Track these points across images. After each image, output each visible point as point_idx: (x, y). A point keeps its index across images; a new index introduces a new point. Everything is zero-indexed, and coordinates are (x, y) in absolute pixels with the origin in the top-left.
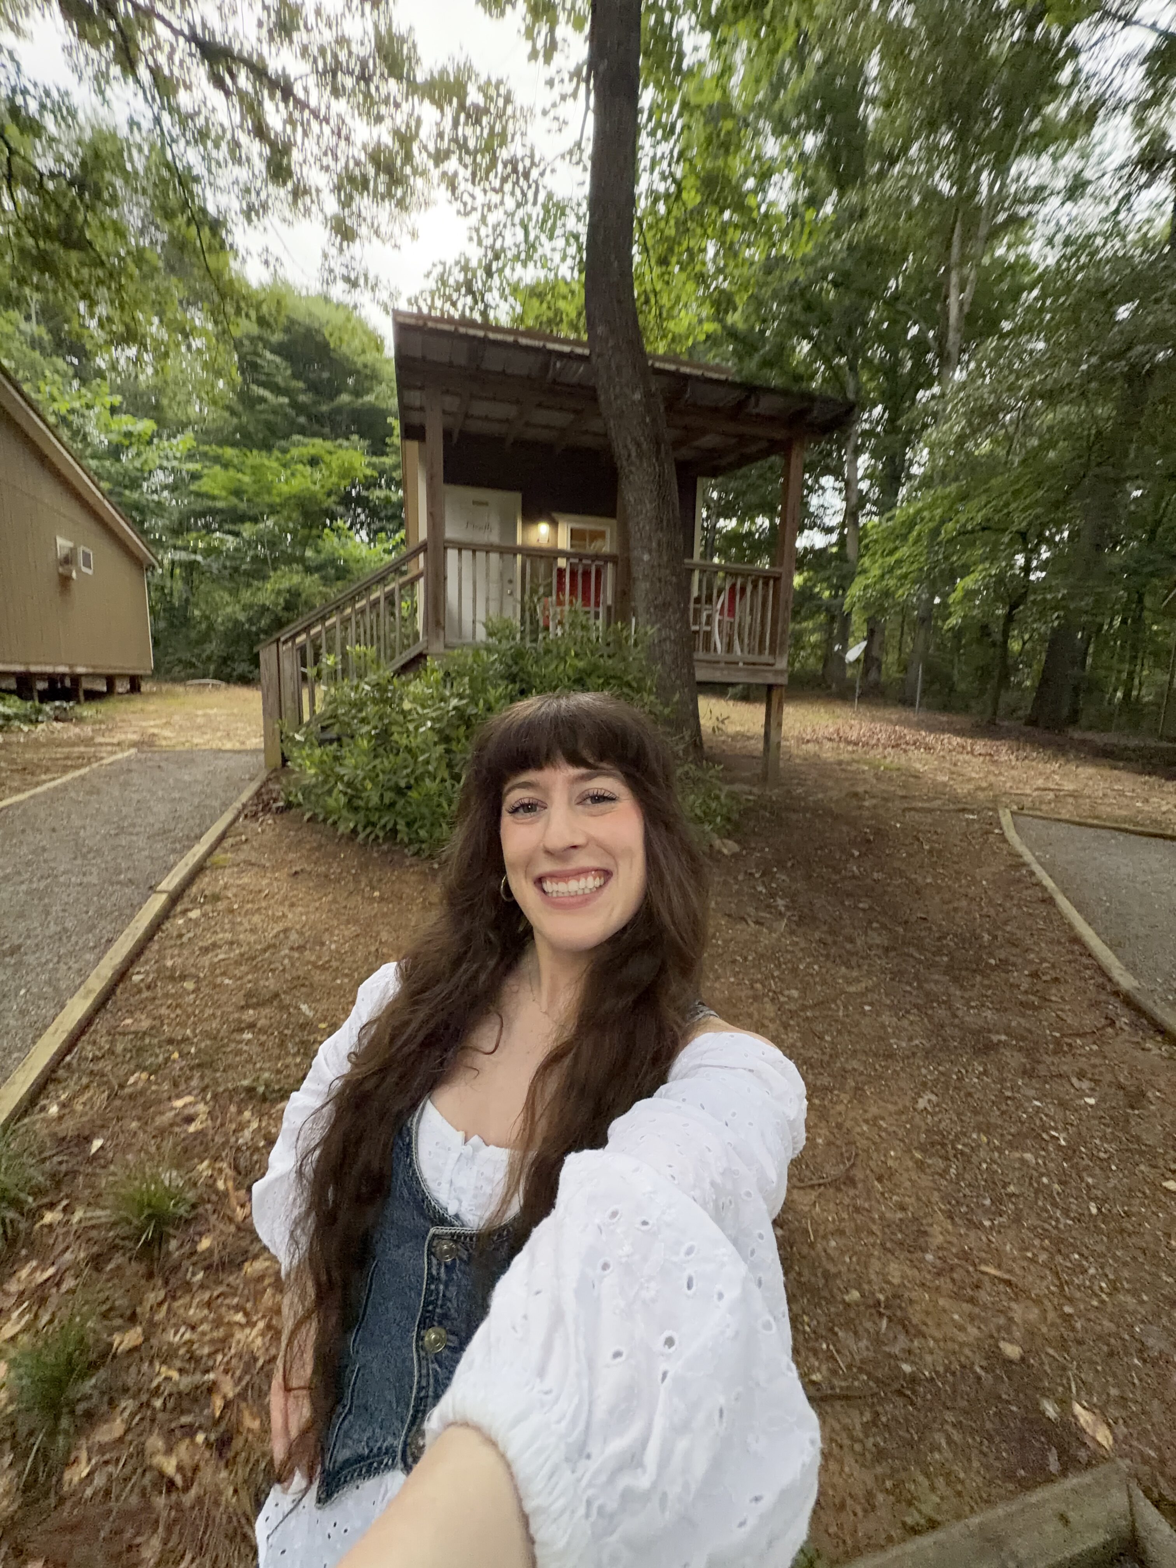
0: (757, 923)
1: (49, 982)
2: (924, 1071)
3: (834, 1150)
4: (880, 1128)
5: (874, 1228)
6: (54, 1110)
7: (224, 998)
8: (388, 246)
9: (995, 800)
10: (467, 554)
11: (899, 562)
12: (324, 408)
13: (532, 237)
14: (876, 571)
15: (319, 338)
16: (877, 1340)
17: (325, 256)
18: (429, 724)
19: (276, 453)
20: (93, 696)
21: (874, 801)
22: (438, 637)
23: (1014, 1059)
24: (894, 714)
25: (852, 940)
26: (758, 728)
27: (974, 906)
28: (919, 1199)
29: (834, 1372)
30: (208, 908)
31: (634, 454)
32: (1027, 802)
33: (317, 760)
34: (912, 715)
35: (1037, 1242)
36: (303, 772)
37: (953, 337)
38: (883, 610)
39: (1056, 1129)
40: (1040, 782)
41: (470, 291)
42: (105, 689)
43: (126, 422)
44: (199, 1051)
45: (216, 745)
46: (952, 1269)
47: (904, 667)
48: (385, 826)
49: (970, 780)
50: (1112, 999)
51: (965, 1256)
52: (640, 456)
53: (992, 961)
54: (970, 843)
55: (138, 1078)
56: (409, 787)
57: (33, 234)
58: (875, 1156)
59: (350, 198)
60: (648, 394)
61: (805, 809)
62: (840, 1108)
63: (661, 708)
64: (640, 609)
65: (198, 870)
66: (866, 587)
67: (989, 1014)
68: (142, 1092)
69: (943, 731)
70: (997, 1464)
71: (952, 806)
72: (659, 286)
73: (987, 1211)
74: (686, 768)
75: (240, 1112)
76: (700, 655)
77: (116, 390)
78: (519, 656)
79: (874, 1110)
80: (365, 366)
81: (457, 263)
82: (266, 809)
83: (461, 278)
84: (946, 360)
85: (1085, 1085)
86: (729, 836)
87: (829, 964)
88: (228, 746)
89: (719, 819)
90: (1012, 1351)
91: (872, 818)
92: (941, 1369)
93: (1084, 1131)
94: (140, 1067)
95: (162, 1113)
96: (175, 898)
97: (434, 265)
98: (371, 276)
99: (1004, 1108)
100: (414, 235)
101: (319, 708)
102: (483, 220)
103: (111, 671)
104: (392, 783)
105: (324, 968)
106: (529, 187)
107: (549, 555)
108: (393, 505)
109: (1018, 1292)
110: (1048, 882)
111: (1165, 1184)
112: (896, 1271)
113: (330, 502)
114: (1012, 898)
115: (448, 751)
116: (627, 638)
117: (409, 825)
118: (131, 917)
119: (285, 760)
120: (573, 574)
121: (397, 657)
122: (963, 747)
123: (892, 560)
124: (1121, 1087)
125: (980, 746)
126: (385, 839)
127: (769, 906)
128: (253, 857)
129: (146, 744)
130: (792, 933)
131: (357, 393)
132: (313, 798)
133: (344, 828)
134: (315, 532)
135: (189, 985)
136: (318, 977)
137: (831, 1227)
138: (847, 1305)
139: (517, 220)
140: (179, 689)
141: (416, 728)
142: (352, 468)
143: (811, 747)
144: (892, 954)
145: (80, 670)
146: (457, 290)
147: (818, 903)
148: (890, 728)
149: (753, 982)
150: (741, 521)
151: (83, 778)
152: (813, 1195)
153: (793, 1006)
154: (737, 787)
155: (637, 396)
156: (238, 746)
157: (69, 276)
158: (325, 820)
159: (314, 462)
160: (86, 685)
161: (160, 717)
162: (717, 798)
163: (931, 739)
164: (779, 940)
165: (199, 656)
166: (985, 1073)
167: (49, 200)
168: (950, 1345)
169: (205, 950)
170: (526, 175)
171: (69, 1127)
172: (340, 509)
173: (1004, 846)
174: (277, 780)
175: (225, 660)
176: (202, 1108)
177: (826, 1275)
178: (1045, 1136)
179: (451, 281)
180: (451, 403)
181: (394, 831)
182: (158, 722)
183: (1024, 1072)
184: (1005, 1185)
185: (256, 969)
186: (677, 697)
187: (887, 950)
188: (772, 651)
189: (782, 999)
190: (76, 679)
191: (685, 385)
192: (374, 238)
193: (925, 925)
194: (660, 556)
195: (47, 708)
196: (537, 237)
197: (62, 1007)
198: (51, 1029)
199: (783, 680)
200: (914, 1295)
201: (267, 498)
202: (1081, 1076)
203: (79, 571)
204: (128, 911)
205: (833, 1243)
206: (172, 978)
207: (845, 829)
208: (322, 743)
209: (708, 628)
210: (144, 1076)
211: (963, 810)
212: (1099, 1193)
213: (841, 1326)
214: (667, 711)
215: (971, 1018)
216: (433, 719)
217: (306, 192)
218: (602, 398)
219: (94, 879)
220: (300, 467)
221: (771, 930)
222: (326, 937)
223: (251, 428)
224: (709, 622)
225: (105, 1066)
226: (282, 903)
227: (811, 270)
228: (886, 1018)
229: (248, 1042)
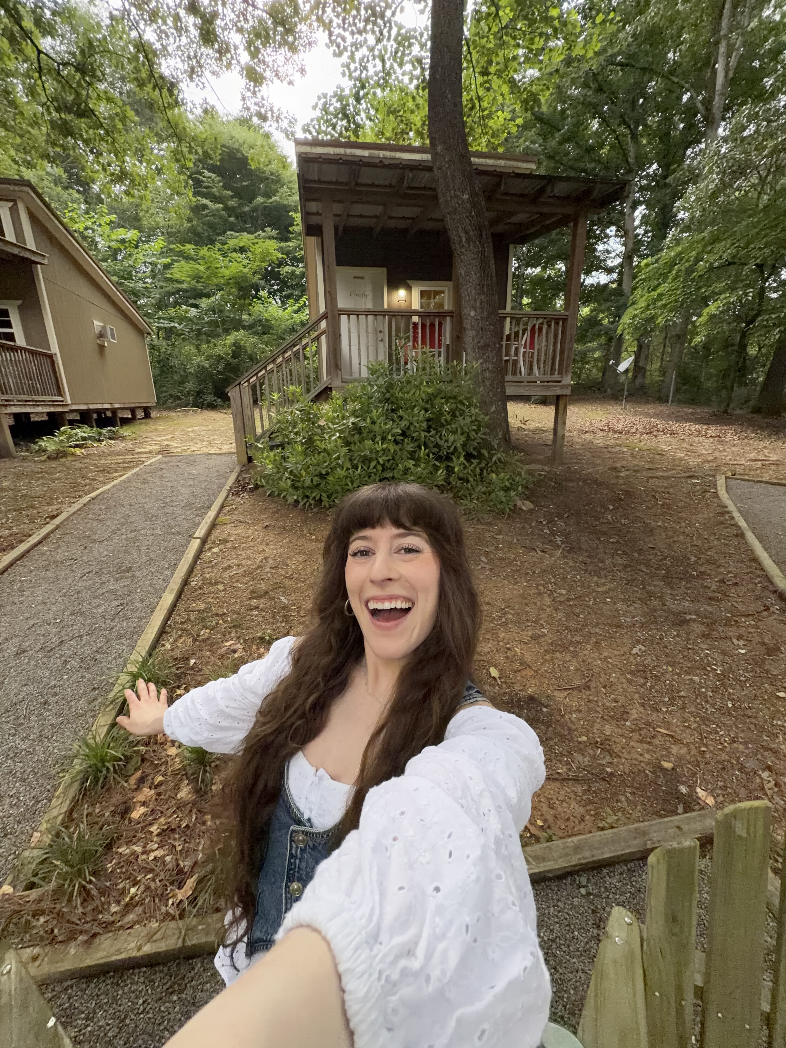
0: (543, 551)
1: (150, 585)
2: (639, 634)
3: (579, 672)
4: (608, 662)
5: (599, 709)
6: (168, 646)
7: (240, 594)
8: (285, 82)
9: (717, 469)
10: (353, 318)
11: (660, 295)
12: (247, 209)
13: (388, 65)
14: (642, 304)
15: (239, 155)
16: (594, 758)
17: (244, 99)
18: (338, 434)
19: (218, 245)
20: (125, 422)
21: (627, 473)
22: (337, 376)
23: (698, 628)
24: (651, 409)
25: (602, 561)
26: (550, 424)
27: (688, 539)
28: (626, 696)
29: (570, 770)
30: (222, 547)
31: (464, 239)
32: (739, 470)
33: (272, 459)
34: (664, 409)
35: (692, 719)
36: (264, 466)
37: (717, 102)
38: (646, 333)
39: (715, 665)
40: (753, 455)
41: (346, 116)
42: (130, 416)
43: (121, 233)
44: (232, 620)
45: (206, 450)
46: (640, 729)
47: (663, 372)
48: (314, 498)
49: (702, 455)
50: (771, 595)
51: (649, 724)
52: (468, 240)
53: (695, 573)
54: (692, 499)
55: (205, 633)
56: (327, 474)
57: (58, 110)
58: (603, 676)
59: (257, 50)
60: (473, 194)
61: (579, 480)
62: (585, 652)
63: (483, 416)
64: (469, 350)
65: (213, 526)
66: (635, 316)
67: (687, 604)
68: (208, 639)
69: (687, 420)
70: (650, 809)
71: (683, 474)
72: (481, 92)
73: (665, 704)
74: (499, 455)
75: (258, 649)
76: (509, 377)
77: (112, 210)
78: (390, 387)
79: (606, 654)
80: (272, 174)
81: (335, 95)
82: (244, 489)
83: (338, 105)
84: (711, 122)
85: (741, 643)
86: (528, 498)
87: (587, 575)
88: (213, 451)
89: (520, 488)
90: (667, 765)
91: (625, 484)
92: (627, 771)
93: (734, 667)
94: (204, 627)
95: (220, 648)
96: (204, 541)
97: (319, 98)
98: (275, 109)
99: (686, 654)
100: (302, 71)
101: (267, 425)
102: (352, 57)
103: (133, 405)
104: (317, 472)
105: (290, 578)
106: (385, 26)
107: (407, 314)
108: (297, 276)
109: (677, 741)
110: (743, 523)
111: (778, 694)
112: (608, 729)
113: (256, 279)
114: (715, 534)
115: (350, 451)
116: (460, 371)
117: (328, 497)
118: (183, 552)
119: (250, 460)
120: (424, 326)
121: (312, 391)
122: (699, 432)
123: (655, 294)
124: (764, 644)
125: (713, 430)
126: (316, 505)
127: (550, 541)
128: (241, 518)
129: (165, 451)
130: (565, 557)
131: (268, 195)
132: (271, 482)
133: (290, 500)
134: (247, 301)
135: (221, 587)
136: (287, 583)
137: (574, 709)
138: (580, 743)
139: (377, 53)
140: (173, 414)
141: (330, 437)
142: (269, 253)
143: (588, 437)
144: (629, 569)
145: (117, 406)
146: (336, 116)
147: (583, 539)
148: (647, 420)
149: (538, 585)
150: (544, 268)
151: (137, 474)
152: (566, 693)
153: (562, 599)
154: (533, 467)
155: (466, 197)
156: (218, 451)
157: (81, 136)
158: (279, 495)
159: (242, 250)
160: (121, 414)
161: (167, 434)
162: (519, 474)
163: (676, 427)
164: (556, 561)
165: (181, 392)
166: (678, 635)
167: (65, 83)
168: (634, 762)
169: (225, 569)
170: (382, 16)
171: (177, 653)
172: (262, 282)
173: (716, 500)
174: (247, 471)
175: (199, 393)
176: (239, 646)
177: (569, 729)
178: (709, 669)
179: (331, 109)
180: (337, 208)
181: (320, 500)
182: (166, 437)
183: (704, 635)
184: (679, 691)
185: (253, 579)
186: (493, 409)
187: (626, 566)
188: (560, 373)
189: (556, 595)
190: (114, 411)
191: (501, 181)
192: (275, 79)
193: (652, 552)
194: (482, 313)
195: (104, 431)
196: (392, 66)
197: (161, 597)
198: (158, 608)
199: (568, 392)
200: (617, 740)
201: (215, 280)
202: (739, 638)
203: (109, 341)
204: (181, 549)
205: (574, 716)
206: (210, 583)
207: (605, 492)
208: (272, 448)
209: (516, 358)
210: (208, 631)
211: (691, 477)
212: (735, 697)
213: (575, 751)
214: (487, 418)
215: (672, 605)
216: (339, 431)
217: (228, 50)
218: (441, 200)
219: (158, 531)
220: (234, 255)
221: (551, 556)
222: (289, 562)
223: (200, 229)
224: (516, 354)
225: (188, 626)
226: (261, 544)
227: (602, 58)
228: (620, 606)
229: (256, 616)
